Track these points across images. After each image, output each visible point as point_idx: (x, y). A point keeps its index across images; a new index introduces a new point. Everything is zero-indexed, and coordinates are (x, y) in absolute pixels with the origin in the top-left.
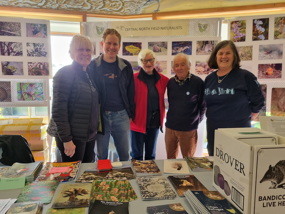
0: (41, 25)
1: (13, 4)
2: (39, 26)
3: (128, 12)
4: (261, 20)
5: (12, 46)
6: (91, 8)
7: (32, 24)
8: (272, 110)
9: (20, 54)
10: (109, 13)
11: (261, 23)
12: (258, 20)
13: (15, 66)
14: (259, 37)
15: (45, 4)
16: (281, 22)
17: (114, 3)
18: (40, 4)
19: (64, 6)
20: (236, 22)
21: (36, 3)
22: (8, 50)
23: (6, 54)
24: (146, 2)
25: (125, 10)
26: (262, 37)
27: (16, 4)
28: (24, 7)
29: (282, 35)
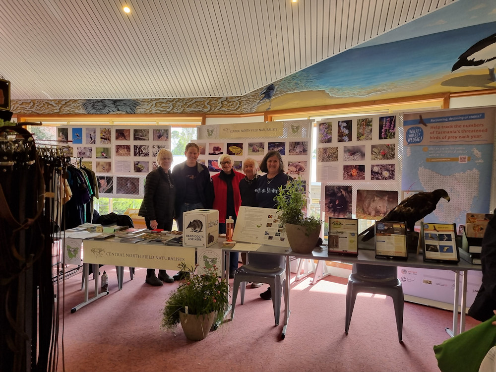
0: (164, 130)
1: (148, 111)
2: (163, 131)
3: (245, 111)
4: (345, 122)
5: (142, 149)
6: (211, 109)
7: (157, 130)
8: (357, 213)
9: (147, 155)
10: (226, 113)
11: (345, 124)
12: (343, 122)
13: (143, 165)
14: (343, 138)
15: (172, 109)
16: (363, 124)
17: (231, 103)
18: (168, 110)
19: (188, 110)
20: (323, 124)
21: (165, 109)
22: (139, 152)
23: (138, 155)
24: (259, 101)
25: (242, 109)
26: (346, 138)
27: (150, 111)
28: (156, 113)
29: (364, 137)
